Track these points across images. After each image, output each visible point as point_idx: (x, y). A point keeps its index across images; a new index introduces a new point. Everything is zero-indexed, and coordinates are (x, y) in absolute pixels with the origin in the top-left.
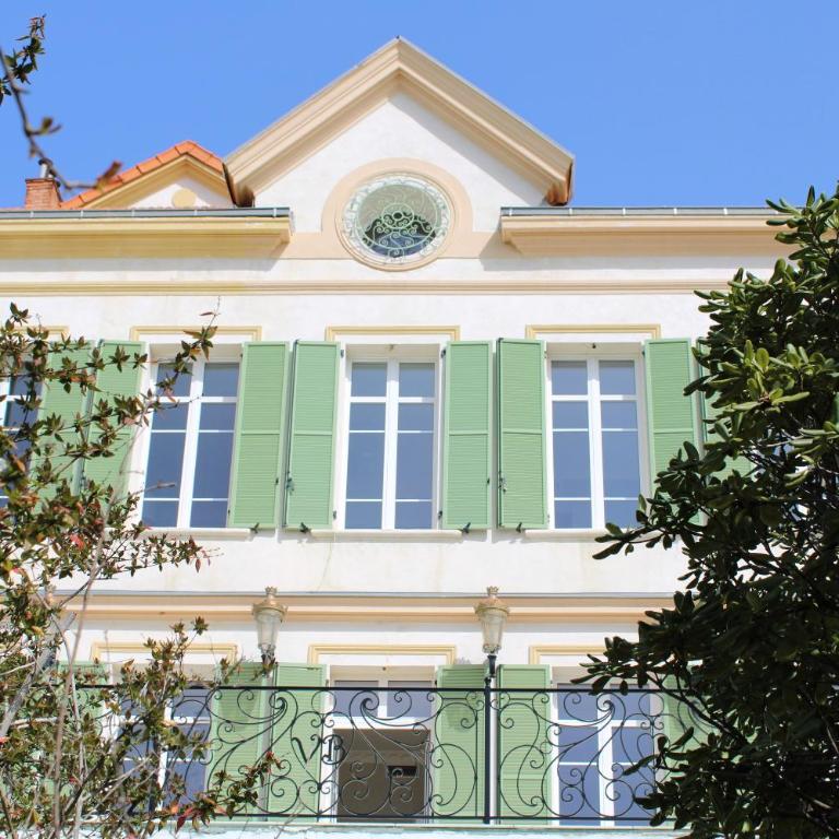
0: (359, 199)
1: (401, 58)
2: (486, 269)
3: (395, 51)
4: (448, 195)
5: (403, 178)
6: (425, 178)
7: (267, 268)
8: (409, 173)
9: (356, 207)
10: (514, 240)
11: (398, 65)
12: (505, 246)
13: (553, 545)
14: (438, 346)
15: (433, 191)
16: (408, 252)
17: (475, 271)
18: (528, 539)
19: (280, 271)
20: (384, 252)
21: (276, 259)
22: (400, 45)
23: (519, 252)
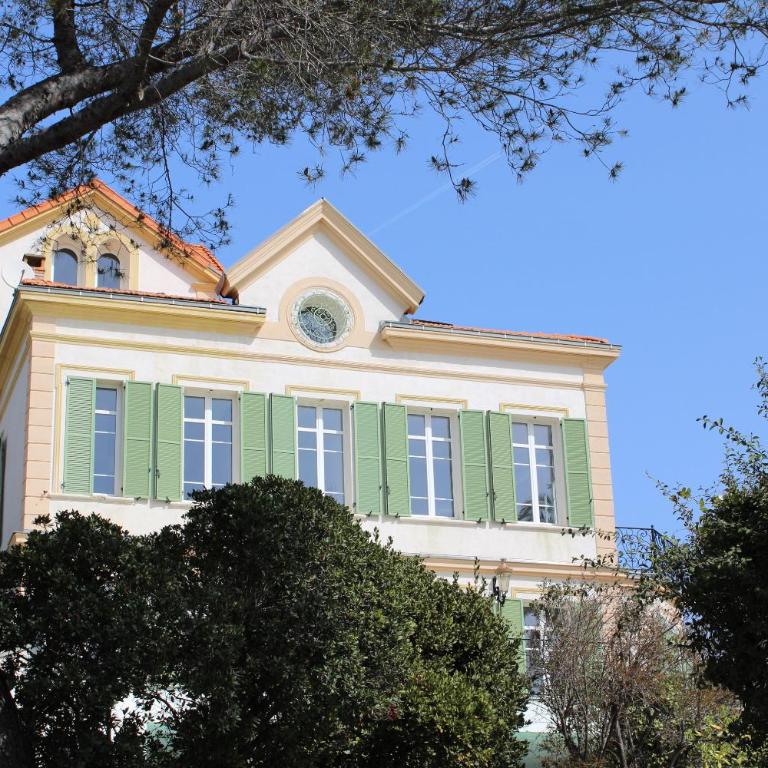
0: (300, 303)
1: (324, 211)
2: (373, 356)
3: (321, 207)
4: (350, 306)
5: (324, 291)
6: (336, 292)
7: (249, 343)
8: (329, 288)
9: (298, 308)
10: (389, 340)
11: (322, 216)
12: (383, 342)
13: (413, 526)
14: (348, 403)
15: (342, 302)
16: (330, 341)
17: (365, 356)
18: (400, 522)
19: (256, 346)
20: (316, 340)
21: (254, 338)
22: (324, 203)
23: (391, 347)
